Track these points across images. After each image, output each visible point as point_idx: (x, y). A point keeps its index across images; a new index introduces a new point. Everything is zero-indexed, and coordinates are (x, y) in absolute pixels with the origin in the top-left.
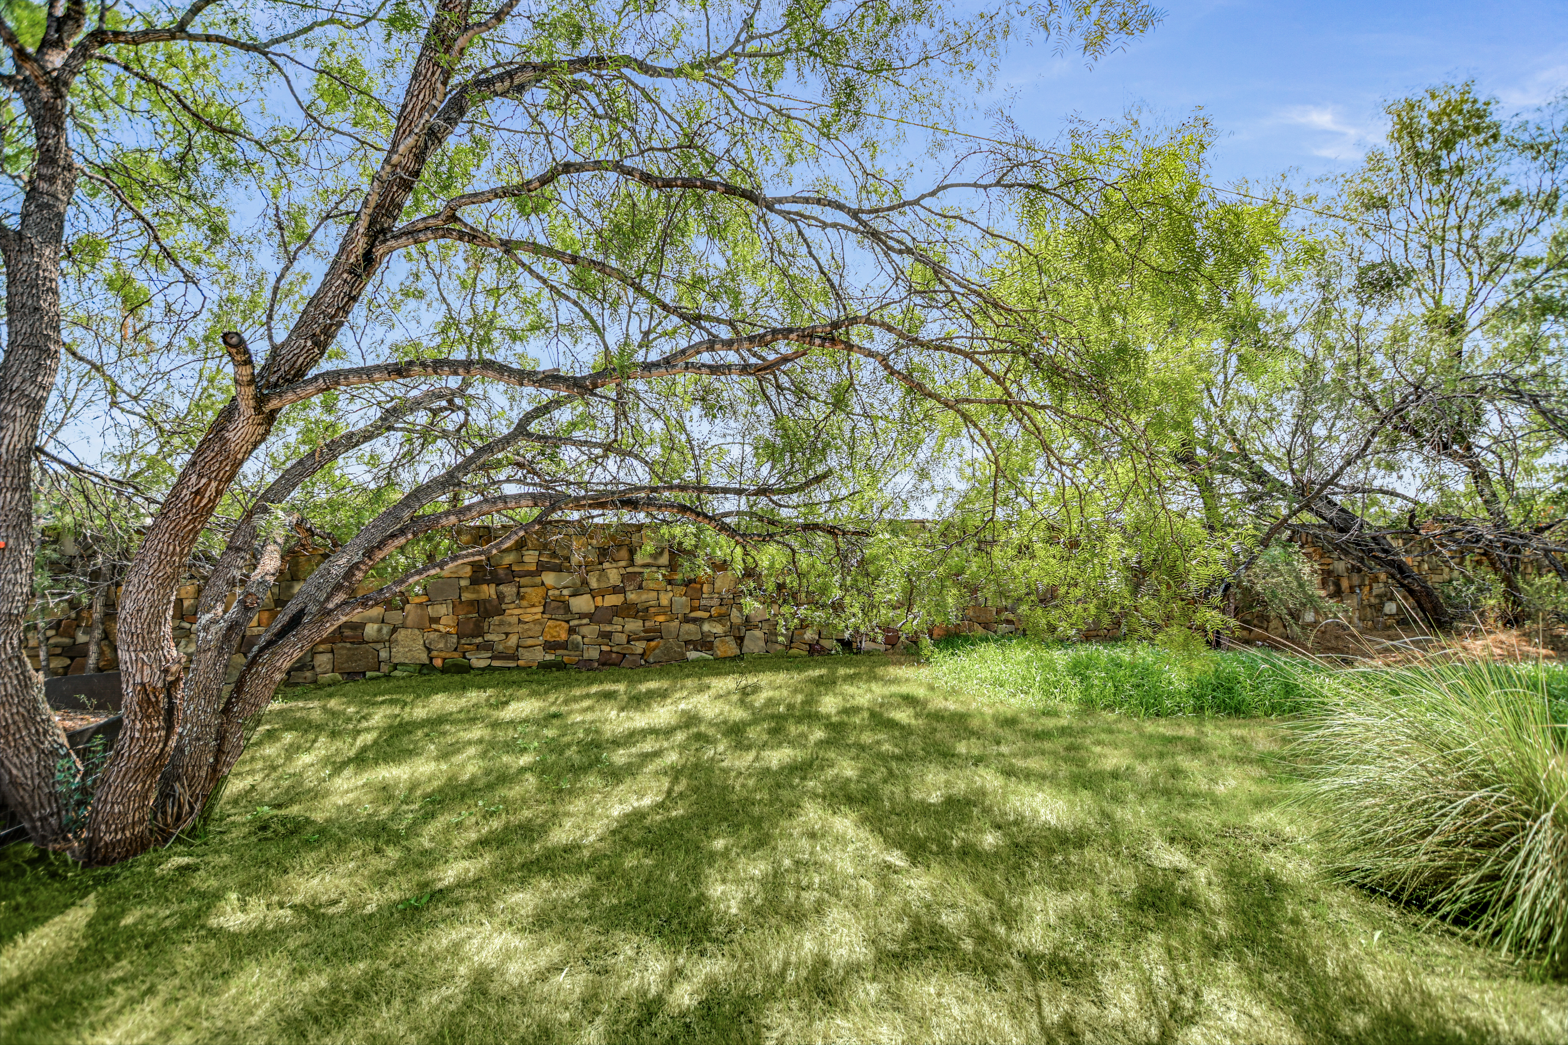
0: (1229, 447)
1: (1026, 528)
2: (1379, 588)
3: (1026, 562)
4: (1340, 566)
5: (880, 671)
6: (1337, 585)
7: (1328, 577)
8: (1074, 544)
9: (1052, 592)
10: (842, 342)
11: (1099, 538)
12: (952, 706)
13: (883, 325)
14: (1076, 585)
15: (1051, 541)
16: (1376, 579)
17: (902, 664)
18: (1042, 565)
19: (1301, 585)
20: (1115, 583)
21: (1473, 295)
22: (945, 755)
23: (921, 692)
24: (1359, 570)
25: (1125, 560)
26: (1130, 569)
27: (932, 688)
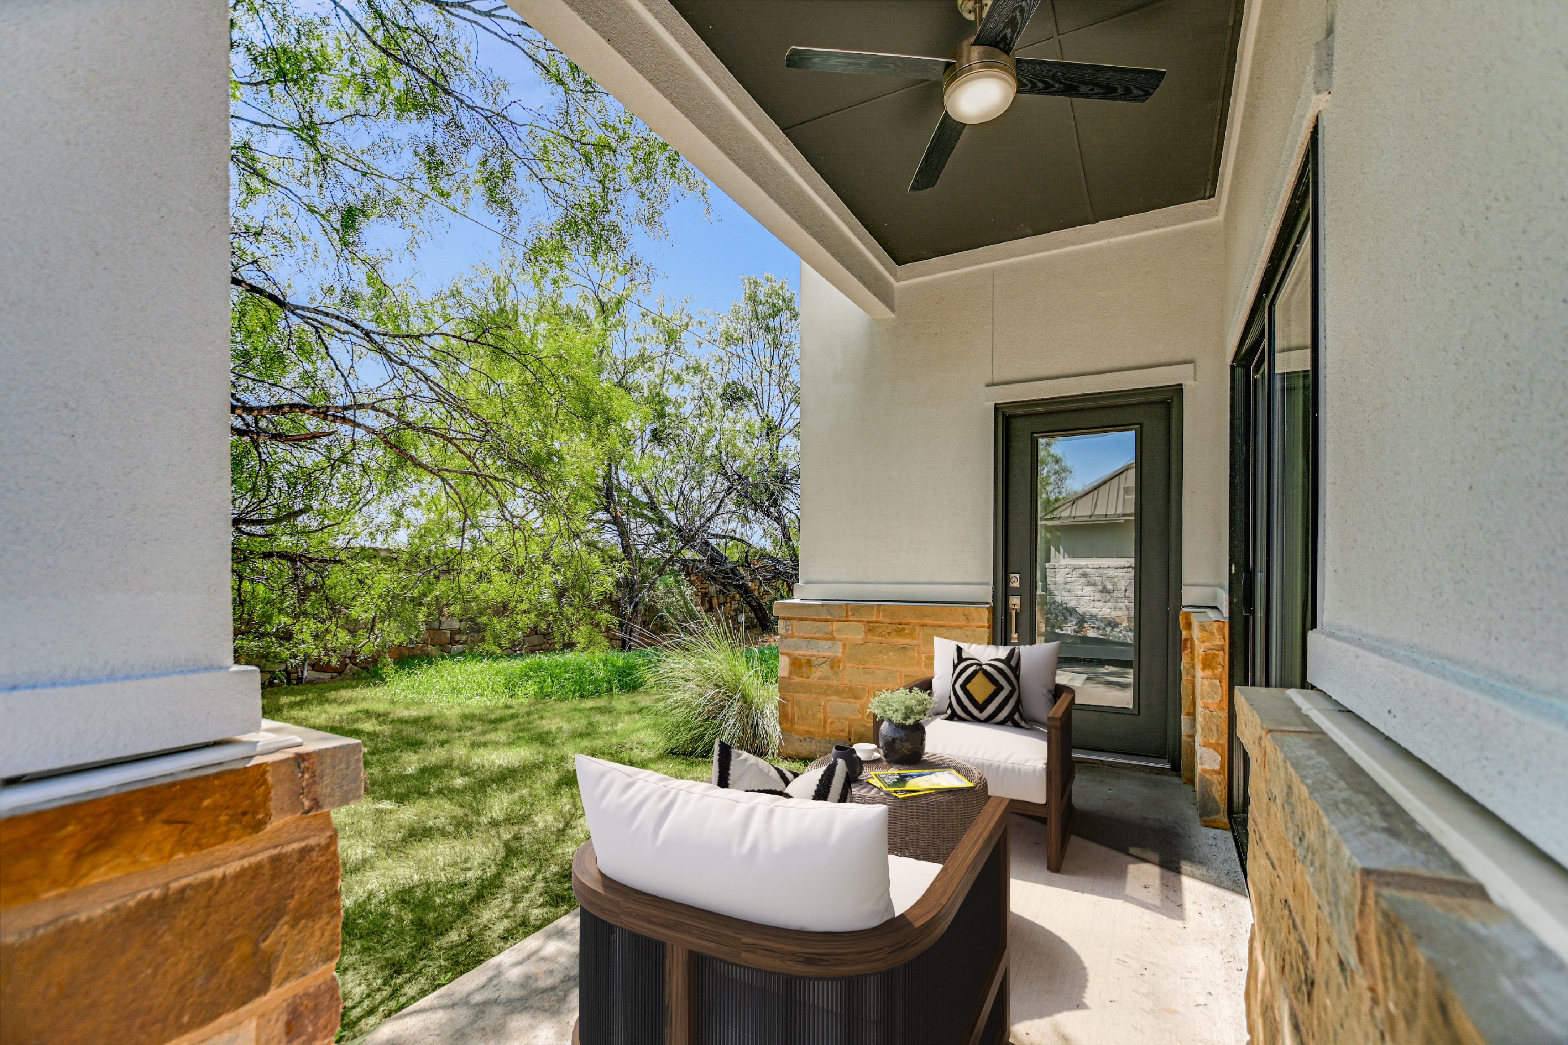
0: (644, 499)
1: (486, 560)
2: (735, 605)
3: (484, 586)
4: (713, 589)
5: (332, 695)
6: (710, 603)
7: (705, 598)
8: (520, 571)
9: (505, 606)
10: (350, 420)
11: (538, 568)
12: (414, 713)
13: (384, 411)
14: (522, 601)
15: (505, 569)
16: (733, 598)
17: (354, 687)
18: (498, 587)
19: (686, 603)
20: (547, 597)
21: (784, 411)
22: (412, 745)
23: (381, 708)
24: (724, 593)
25: (555, 582)
26: (556, 587)
27: (393, 702)
